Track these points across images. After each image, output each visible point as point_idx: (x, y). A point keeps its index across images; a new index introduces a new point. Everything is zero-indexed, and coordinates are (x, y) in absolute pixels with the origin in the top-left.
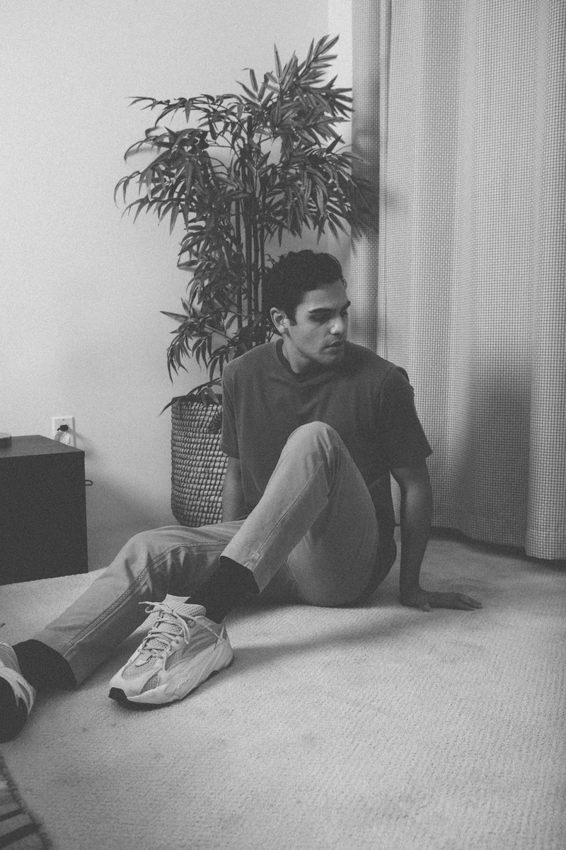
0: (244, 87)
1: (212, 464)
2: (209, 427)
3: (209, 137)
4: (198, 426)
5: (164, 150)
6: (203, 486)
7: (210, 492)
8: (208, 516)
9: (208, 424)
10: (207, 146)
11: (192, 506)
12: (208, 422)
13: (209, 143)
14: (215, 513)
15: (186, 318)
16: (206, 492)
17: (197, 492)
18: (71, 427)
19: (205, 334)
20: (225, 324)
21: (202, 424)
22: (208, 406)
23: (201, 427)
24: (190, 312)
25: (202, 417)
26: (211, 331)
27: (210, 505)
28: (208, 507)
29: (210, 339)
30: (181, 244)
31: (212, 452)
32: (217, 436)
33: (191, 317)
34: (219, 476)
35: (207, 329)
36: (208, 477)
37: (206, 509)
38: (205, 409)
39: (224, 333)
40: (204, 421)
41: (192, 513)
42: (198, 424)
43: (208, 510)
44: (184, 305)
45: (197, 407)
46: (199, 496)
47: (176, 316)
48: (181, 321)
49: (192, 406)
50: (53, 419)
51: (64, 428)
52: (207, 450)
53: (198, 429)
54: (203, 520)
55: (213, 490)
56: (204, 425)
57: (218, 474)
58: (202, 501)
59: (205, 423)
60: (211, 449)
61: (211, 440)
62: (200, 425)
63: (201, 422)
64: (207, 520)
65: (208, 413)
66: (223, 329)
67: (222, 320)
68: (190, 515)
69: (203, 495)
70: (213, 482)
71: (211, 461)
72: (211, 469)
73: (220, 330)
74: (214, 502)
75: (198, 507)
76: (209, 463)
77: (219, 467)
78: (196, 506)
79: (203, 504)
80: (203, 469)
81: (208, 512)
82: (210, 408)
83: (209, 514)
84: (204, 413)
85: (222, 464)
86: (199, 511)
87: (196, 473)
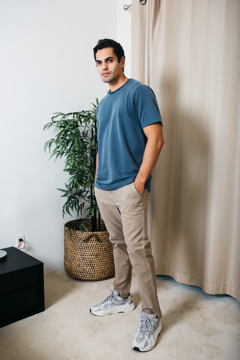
0: (94, 105)
2: (84, 240)
3: (79, 123)
5: (62, 129)
6: (81, 263)
8: (83, 275)
11: (76, 270)
13: (79, 125)
14: (86, 273)
15: (68, 191)
17: (78, 265)
18: (23, 239)
19: (76, 198)
20: (84, 195)
22: (83, 232)
24: (69, 189)
26: (78, 197)
27: (84, 270)
28: (83, 271)
29: (78, 201)
32: (87, 244)
33: (70, 191)
34: (88, 259)
36: (83, 259)
37: (82, 272)
38: (82, 233)
41: (76, 273)
44: (66, 186)
45: (78, 232)
48: (66, 192)
49: (76, 231)
50: (16, 237)
51: (21, 240)
52: (83, 249)
53: (79, 241)
54: (81, 276)
55: (85, 264)
56: (81, 240)
57: (87, 258)
58: (80, 268)
59: (82, 239)
60: (84, 249)
61: (84, 245)
62: (80, 239)
63: (80, 238)
64: (82, 276)
65: (83, 235)
66: (83, 197)
67: (83, 193)
68: (75, 274)
69: (81, 266)
70: (85, 261)
71: (84, 254)
72: (84, 256)
73: (82, 197)
74: (85, 269)
75: (78, 271)
76: (83, 254)
77: (88, 256)
78: (78, 270)
79: (81, 270)
80: (81, 256)
81: (83, 273)
82: (84, 233)
83: (83, 274)
84: (81, 235)
85: (89, 255)
86: (79, 272)
87: (77, 258)
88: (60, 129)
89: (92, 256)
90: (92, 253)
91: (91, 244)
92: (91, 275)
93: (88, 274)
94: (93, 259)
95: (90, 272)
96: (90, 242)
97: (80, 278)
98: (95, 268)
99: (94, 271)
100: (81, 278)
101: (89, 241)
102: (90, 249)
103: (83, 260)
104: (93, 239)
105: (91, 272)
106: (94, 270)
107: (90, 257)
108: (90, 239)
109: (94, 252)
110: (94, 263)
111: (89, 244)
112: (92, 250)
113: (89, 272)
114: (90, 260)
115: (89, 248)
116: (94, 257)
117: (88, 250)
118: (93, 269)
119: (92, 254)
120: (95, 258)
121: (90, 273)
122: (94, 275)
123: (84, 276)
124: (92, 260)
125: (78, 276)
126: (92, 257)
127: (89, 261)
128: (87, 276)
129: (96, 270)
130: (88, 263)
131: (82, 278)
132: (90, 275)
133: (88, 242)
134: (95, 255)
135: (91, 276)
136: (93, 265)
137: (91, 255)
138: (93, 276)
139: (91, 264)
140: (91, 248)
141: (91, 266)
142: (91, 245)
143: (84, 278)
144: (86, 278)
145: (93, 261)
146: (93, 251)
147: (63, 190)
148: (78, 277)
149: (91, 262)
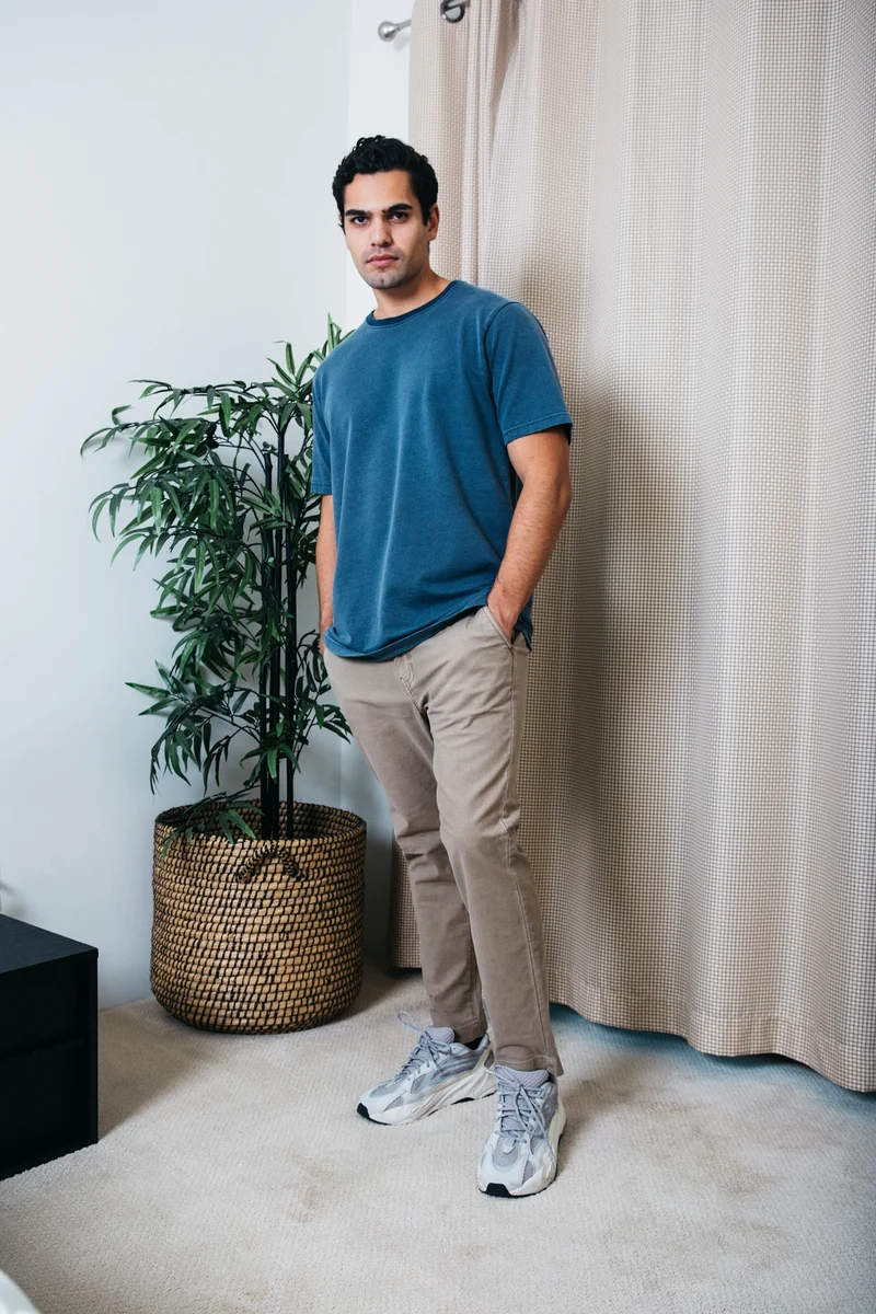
0: (278, 367)
1: (240, 929)
2: (237, 874)
3: (219, 432)
4: (218, 871)
5: (157, 450)
6: (225, 963)
7: (236, 971)
8: (231, 1007)
9: (235, 869)
10: (216, 445)
11: (204, 991)
12: (234, 865)
13: (218, 441)
14: (243, 1001)
15: (167, 693)
16: (229, 971)
17: (214, 971)
19: (199, 719)
20: (231, 706)
21: (225, 869)
22: (235, 842)
23: (224, 872)
24: (172, 686)
25: (226, 858)
26: (208, 715)
27: (236, 989)
28: (233, 993)
29: (208, 728)
30: (161, 584)
31: (240, 911)
32: (249, 886)
33: (175, 692)
34: (251, 947)
35: (202, 711)
36: (233, 948)
37: (228, 996)
38: (231, 846)
39: (229, 719)
40: (227, 864)
41: (202, 1003)
42: (218, 869)
43: (232, 997)
44: (163, 674)
45: (216, 843)
46: (217, 976)
47: (151, 690)
48: (160, 696)
49: (208, 840)
52: (232, 908)
53: (218, 875)
54: (222, 1013)
55: (241, 967)
56: (228, 871)
57: (248, 944)
58: (222, 983)
59: (229, 867)
60: (239, 906)
61: (239, 892)
62: (221, 870)
63: (222, 866)
64: (229, 1012)
65: (236, 852)
66: (228, 713)
67: (226, 699)
68: (198, 1006)
69: (224, 976)
70: (241, 955)
71: (238, 925)
72: (238, 936)
73: (223, 713)
74: (241, 986)
75: (214, 994)
76: (234, 927)
77: (251, 933)
78: (211, 991)
79: (223, 988)
80: (225, 936)
81: (231, 1000)
82: (239, 845)
83: (232, 1004)
84: (228, 851)
85: (256, 928)
86: (216, 1000)
87: (211, 942)
89: (267, 932)
90: (267, 920)
91: (264, 886)
92: (263, 1009)
93: (252, 1006)
94: (273, 946)
95: (260, 995)
96: (261, 878)
97: (220, 1020)
98: (277, 979)
99: (276, 992)
100: (224, 1022)
101: (259, 874)
102: (261, 907)
103: (233, 950)
104: (271, 868)
105: (263, 998)
106: (274, 988)
107: (262, 937)
108: (264, 869)
109: (276, 920)
110: (275, 962)
111: (256, 886)
112: (270, 911)
113: (255, 998)
114: (262, 951)
115: (258, 903)
116: (276, 936)
117: (254, 911)
118: (272, 983)
119: (269, 925)
120: (280, 941)
121: (258, 1002)
122: (275, 1006)
123: (235, 1015)
124: (269, 950)
125: (210, 1015)
126: (269, 936)
127: (256, 955)
128: (249, 1014)
129: (282, 987)
130: (253, 963)
131: (228, 1022)
132: (260, 1007)
133: (254, 878)
134: (280, 928)
135: (264, 1014)
136: (272, 970)
137: (264, 928)
138: (270, 1010)
139: (262, 967)
140: (266, 903)
141: (265, 971)
142: (266, 892)
143: (236, 1022)
144: (244, 1021)
145: (271, 955)
146: (272, 916)
147: (151, 688)
148: (212, 1019)
149: (263, 956)
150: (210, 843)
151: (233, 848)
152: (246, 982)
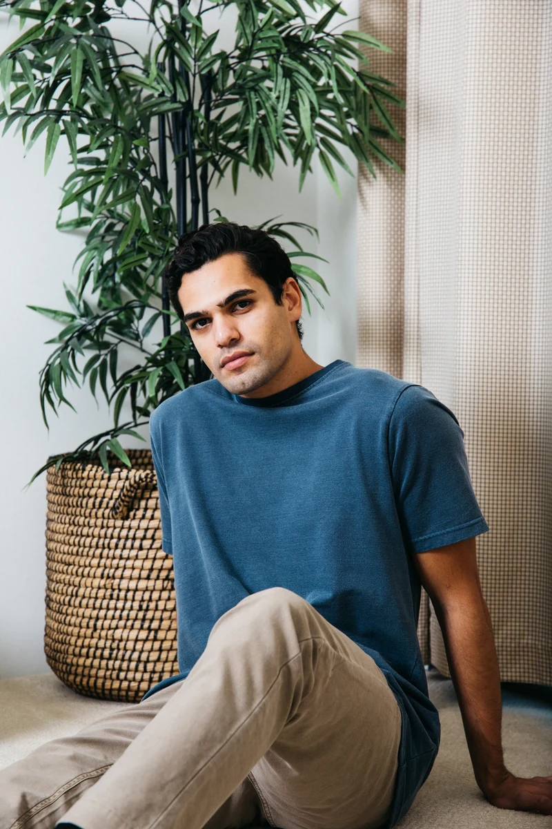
1: (119, 573)
2: (114, 508)
4: (94, 506)
5: (31, 23)
6: (102, 613)
7: (114, 623)
8: (110, 666)
9: (112, 502)
10: (108, 18)
11: (83, 647)
12: (111, 498)
13: (110, 12)
14: (123, 660)
15: (73, 317)
16: (107, 623)
17: (92, 623)
19: (106, 345)
20: (140, 330)
21: (101, 503)
22: (111, 472)
23: (100, 507)
24: (78, 307)
25: (102, 491)
26: (116, 341)
27: (115, 645)
28: (112, 649)
29: (114, 354)
30: (63, 189)
31: (118, 552)
32: (127, 523)
33: (82, 316)
34: (130, 595)
35: (109, 336)
36: (111, 595)
37: (106, 653)
38: (106, 476)
39: (138, 344)
40: (104, 497)
41: (81, 661)
42: (94, 503)
43: (111, 654)
44: (69, 294)
45: (92, 473)
46: (95, 629)
47: (55, 314)
48: (64, 322)
49: (84, 470)
52: (110, 549)
53: (95, 510)
54: (101, 673)
55: (121, 618)
56: (104, 505)
57: (128, 590)
58: (100, 638)
59: (106, 500)
60: (116, 547)
61: (117, 530)
62: (97, 504)
63: (98, 500)
64: (108, 673)
65: (112, 483)
66: (137, 337)
67: (136, 321)
68: (77, 665)
69: (102, 629)
70: (120, 604)
71: (117, 568)
72: (117, 581)
73: (132, 338)
74: (121, 640)
75: (92, 650)
76: (112, 571)
77: (131, 578)
78: (89, 647)
79: (101, 644)
80: (103, 582)
81: (109, 658)
82: (115, 475)
83: (111, 663)
84: (104, 483)
85: (136, 573)
86: (95, 657)
87: (89, 589)
88: (22, 23)
89: (148, 578)
90: (148, 564)
91: (144, 524)
92: (145, 671)
93: (133, 665)
94: (156, 595)
95: (142, 652)
96: (140, 513)
97: (100, 682)
98: (161, 635)
99: (160, 650)
100: (103, 684)
101: (138, 509)
102: (141, 548)
103: (111, 598)
104: (152, 503)
105: (144, 656)
106: (157, 645)
107: (142, 584)
108: (143, 503)
109: (158, 564)
110: (158, 614)
111: (135, 524)
112: (152, 554)
113: (136, 655)
114: (142, 600)
115: (137, 544)
116: (159, 584)
117: (133, 553)
118: (155, 639)
119: (151, 570)
120: (164, 589)
121: (139, 661)
122: (159, 667)
123: (114, 676)
124: (150, 600)
125: (89, 677)
126: (151, 584)
127: (136, 605)
128: (130, 675)
129: (166, 645)
130: (133, 614)
131: (108, 684)
132: (141, 667)
133: (132, 514)
134: (163, 574)
135: (147, 676)
136: (155, 625)
137: (144, 574)
138: (154, 672)
139: (144, 619)
140: (147, 543)
141: (146, 625)
142: (146, 530)
143: (116, 685)
144: (125, 684)
145: (152, 605)
146: (154, 559)
147: (55, 312)
148: (92, 680)
149: (144, 606)
150: (85, 474)
151: (109, 479)
152: (125, 636)
